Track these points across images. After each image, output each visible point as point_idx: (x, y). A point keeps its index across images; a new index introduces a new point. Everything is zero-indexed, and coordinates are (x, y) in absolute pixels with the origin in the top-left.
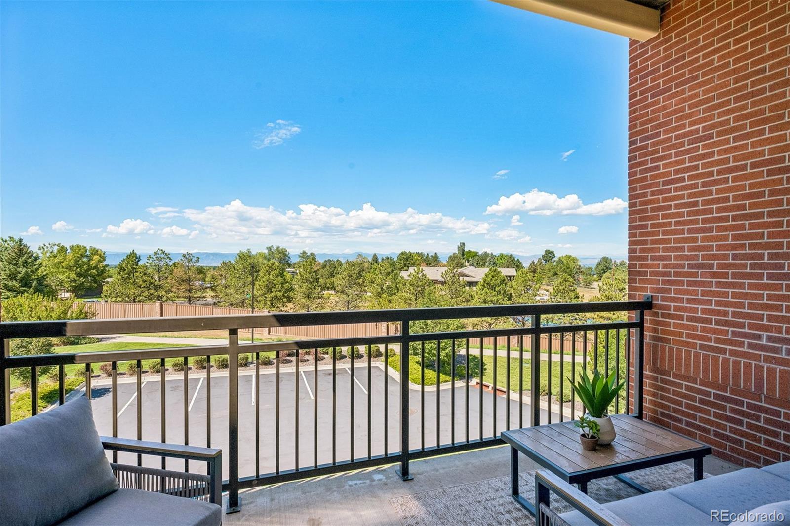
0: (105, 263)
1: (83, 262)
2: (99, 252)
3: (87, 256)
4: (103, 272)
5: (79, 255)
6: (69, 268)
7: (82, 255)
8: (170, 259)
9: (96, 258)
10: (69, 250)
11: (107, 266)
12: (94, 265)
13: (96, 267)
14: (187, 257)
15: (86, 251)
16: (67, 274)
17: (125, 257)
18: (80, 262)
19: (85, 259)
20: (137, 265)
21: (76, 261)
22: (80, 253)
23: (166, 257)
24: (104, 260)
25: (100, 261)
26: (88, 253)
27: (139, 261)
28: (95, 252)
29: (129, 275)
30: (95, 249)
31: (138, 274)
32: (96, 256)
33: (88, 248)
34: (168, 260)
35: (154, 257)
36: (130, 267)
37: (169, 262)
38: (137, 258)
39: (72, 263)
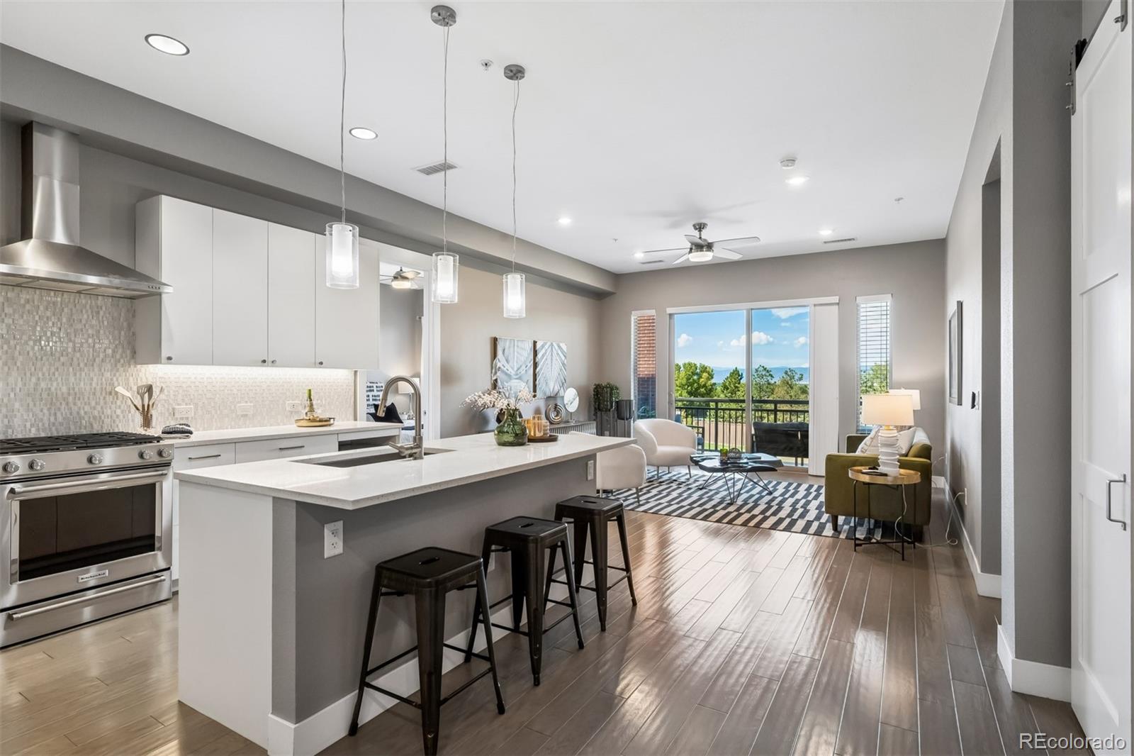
0: (713, 381)
1: (693, 380)
2: (708, 369)
3: (697, 374)
4: (711, 390)
5: (690, 373)
6: (682, 386)
7: (692, 373)
8: (772, 376)
9: (705, 375)
10: (682, 369)
11: (715, 384)
12: (703, 383)
13: (705, 386)
14: (789, 373)
15: (696, 369)
16: (680, 392)
17: (728, 375)
18: (691, 380)
19: (695, 377)
20: (739, 383)
21: (688, 379)
22: (691, 370)
23: (768, 374)
24: (712, 378)
25: (708, 379)
26: (698, 371)
27: (741, 379)
28: (704, 369)
29: (732, 394)
30: (704, 366)
31: (739, 393)
32: (705, 374)
33: (698, 365)
34: (769, 378)
35: (755, 374)
36: (732, 386)
37: (770, 380)
38: (739, 376)
39: (684, 381)
